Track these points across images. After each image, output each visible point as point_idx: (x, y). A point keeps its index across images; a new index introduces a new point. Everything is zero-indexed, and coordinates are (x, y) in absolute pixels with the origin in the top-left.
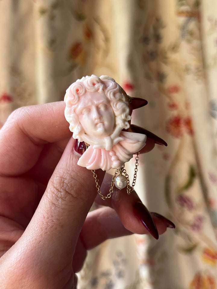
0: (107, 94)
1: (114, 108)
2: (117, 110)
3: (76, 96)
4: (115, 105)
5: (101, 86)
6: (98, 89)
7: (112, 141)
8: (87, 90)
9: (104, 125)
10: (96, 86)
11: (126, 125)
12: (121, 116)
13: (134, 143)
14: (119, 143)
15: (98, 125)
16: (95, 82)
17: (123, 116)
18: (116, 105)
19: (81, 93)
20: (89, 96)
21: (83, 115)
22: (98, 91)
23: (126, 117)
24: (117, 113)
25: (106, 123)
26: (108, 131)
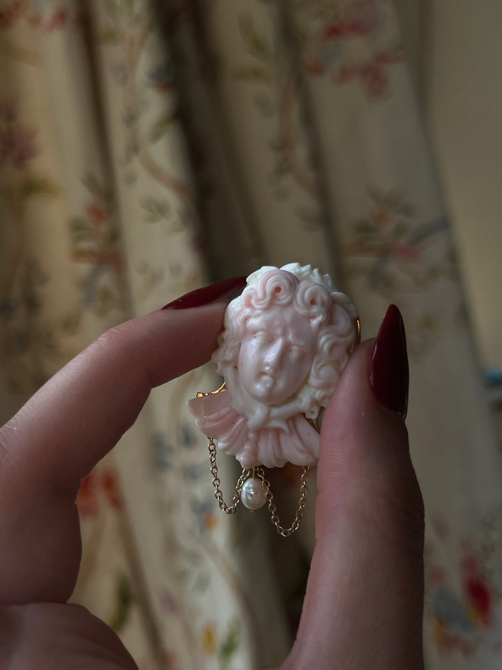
0: (321, 337)
1: (315, 369)
2: (317, 376)
3: (268, 298)
4: (319, 366)
5: (324, 316)
6: (314, 317)
7: (268, 419)
8: (294, 302)
9: (274, 384)
10: (315, 309)
11: (313, 412)
12: (315, 392)
14: (278, 431)
15: (265, 378)
16: (318, 300)
17: (318, 394)
18: (322, 366)
19: (279, 300)
20: (288, 315)
21: (255, 337)
22: (311, 320)
23: (323, 398)
24: (313, 381)
26: (272, 399)
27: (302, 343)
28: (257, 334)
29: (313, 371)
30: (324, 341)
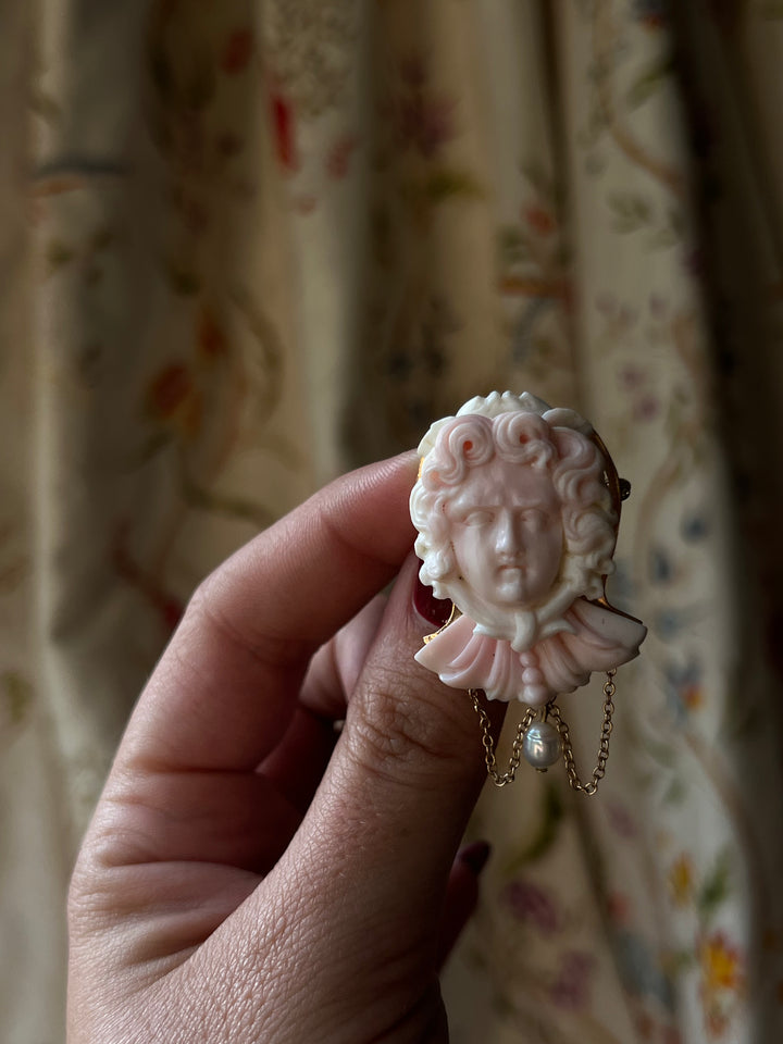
0: (557, 480)
1: (570, 530)
2: (578, 538)
3: (460, 464)
4: (573, 521)
5: (547, 450)
6: (534, 459)
7: (537, 628)
8: (498, 451)
9: (524, 575)
10: (531, 447)
11: (594, 589)
12: (584, 561)
13: (605, 649)
14: (558, 638)
15: (508, 572)
16: (529, 433)
17: (590, 561)
18: (577, 521)
19: (477, 458)
20: (498, 474)
21: (468, 525)
22: (533, 465)
23: (600, 563)
24: (572, 545)
25: (533, 573)
26: (530, 598)
27: (535, 501)
28: (468, 519)
29: (567, 532)
30: (564, 486)
